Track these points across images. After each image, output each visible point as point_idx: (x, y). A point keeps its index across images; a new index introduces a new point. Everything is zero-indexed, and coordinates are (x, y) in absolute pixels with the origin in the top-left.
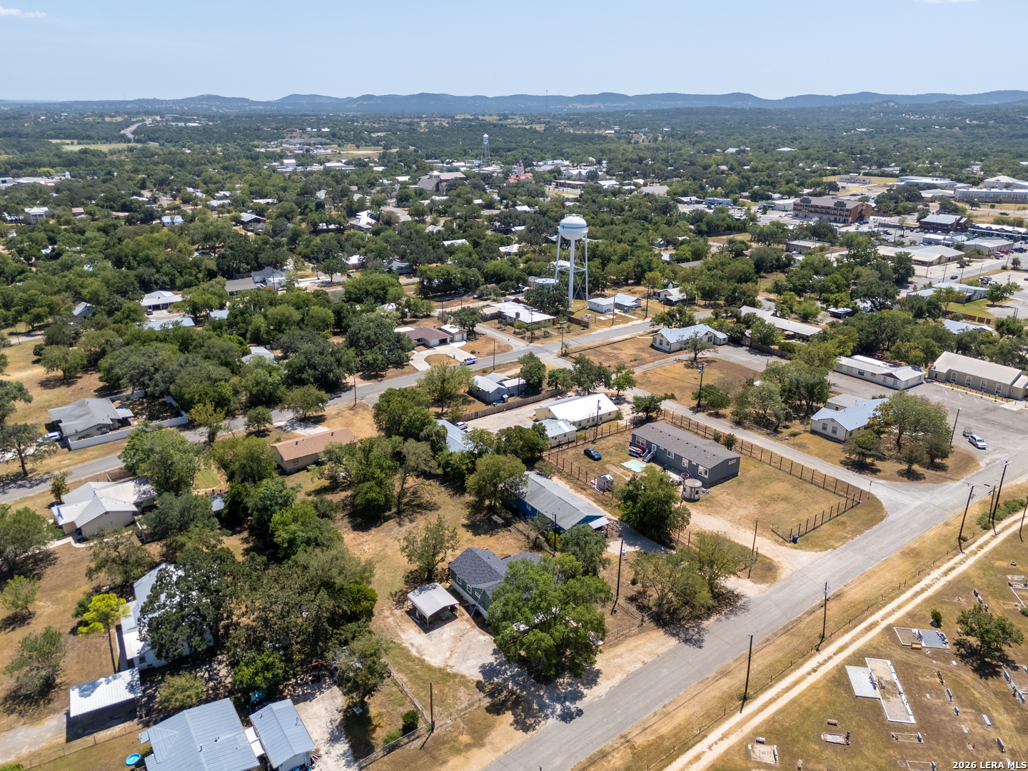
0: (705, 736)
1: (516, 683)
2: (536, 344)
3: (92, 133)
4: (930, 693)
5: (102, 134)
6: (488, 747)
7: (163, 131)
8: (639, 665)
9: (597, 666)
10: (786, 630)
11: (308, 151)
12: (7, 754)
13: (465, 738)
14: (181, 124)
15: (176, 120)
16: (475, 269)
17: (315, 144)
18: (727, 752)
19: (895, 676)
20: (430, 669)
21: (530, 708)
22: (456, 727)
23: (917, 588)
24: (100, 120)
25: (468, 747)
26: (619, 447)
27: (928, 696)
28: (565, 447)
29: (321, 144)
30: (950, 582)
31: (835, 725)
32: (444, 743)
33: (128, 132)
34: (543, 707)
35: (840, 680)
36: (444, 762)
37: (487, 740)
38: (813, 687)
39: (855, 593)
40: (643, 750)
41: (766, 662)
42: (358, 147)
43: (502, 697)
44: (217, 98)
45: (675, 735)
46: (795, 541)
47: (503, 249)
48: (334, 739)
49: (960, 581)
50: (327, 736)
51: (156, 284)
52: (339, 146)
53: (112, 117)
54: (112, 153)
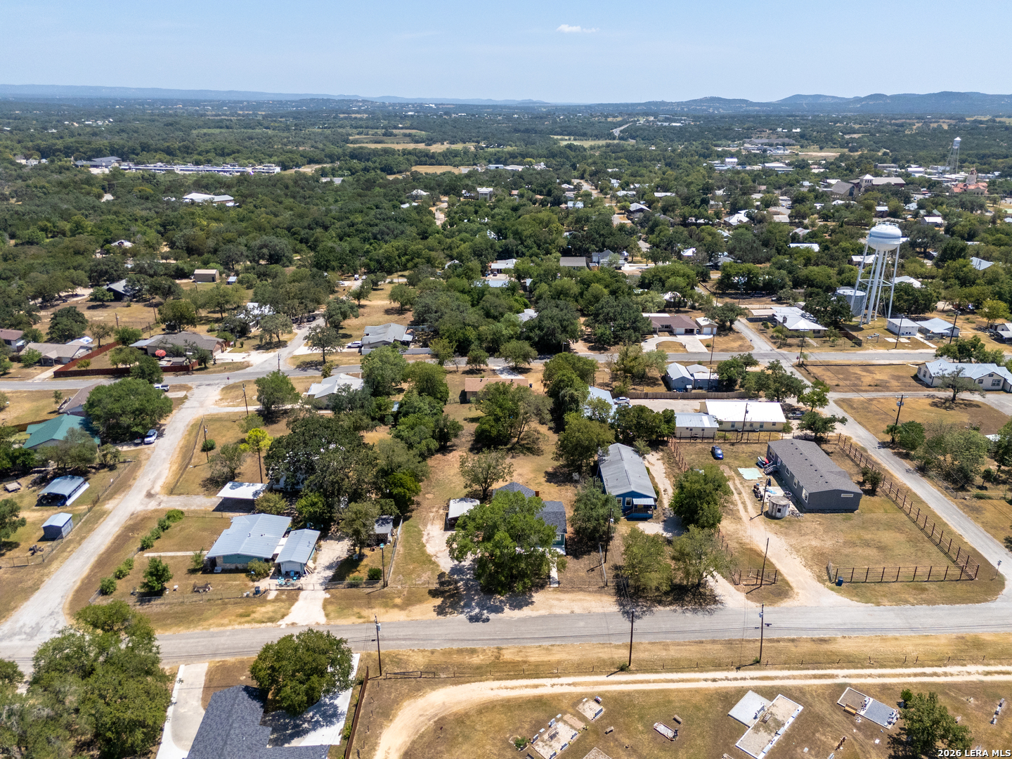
0: (559, 677)
1: (466, 584)
2: (784, 351)
3: (588, 131)
4: (810, 749)
5: (595, 132)
6: (407, 612)
7: (644, 130)
8: (568, 612)
9: (534, 599)
10: (730, 642)
11: (765, 151)
12: (185, 505)
13: (398, 601)
14: (666, 124)
15: (666, 120)
16: (784, 272)
17: (777, 144)
18: (563, 695)
19: (791, 720)
20: (423, 553)
21: (458, 603)
22: (400, 592)
23: (928, 670)
24: (603, 120)
25: (396, 606)
26: (754, 455)
27: (806, 750)
28: (699, 441)
29: (784, 145)
30: (982, 682)
31: (679, 722)
32: (383, 597)
33: (616, 132)
34: (467, 605)
35: (731, 698)
36: (372, 608)
37: (410, 608)
38: (697, 691)
39: (845, 646)
40: (504, 662)
41: (678, 655)
42: (821, 148)
43: (447, 588)
44: (719, 100)
45: (536, 666)
46: (839, 583)
47: (856, 259)
48: (329, 567)
49: (998, 686)
50: (327, 564)
51: (517, 253)
52: (802, 147)
53: (614, 117)
54: (592, 148)
